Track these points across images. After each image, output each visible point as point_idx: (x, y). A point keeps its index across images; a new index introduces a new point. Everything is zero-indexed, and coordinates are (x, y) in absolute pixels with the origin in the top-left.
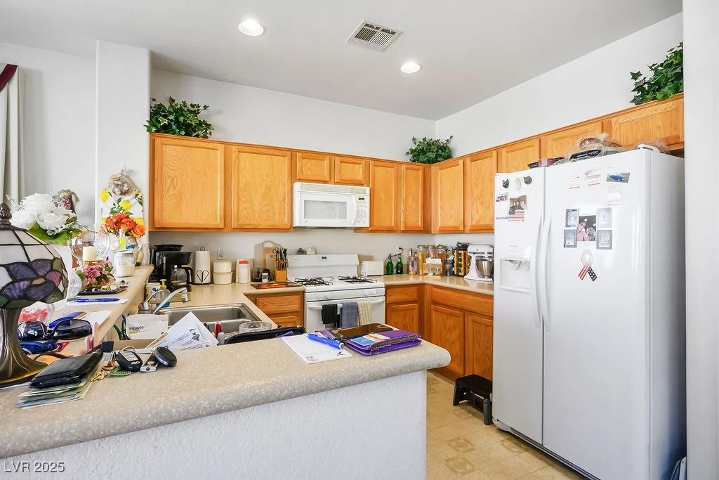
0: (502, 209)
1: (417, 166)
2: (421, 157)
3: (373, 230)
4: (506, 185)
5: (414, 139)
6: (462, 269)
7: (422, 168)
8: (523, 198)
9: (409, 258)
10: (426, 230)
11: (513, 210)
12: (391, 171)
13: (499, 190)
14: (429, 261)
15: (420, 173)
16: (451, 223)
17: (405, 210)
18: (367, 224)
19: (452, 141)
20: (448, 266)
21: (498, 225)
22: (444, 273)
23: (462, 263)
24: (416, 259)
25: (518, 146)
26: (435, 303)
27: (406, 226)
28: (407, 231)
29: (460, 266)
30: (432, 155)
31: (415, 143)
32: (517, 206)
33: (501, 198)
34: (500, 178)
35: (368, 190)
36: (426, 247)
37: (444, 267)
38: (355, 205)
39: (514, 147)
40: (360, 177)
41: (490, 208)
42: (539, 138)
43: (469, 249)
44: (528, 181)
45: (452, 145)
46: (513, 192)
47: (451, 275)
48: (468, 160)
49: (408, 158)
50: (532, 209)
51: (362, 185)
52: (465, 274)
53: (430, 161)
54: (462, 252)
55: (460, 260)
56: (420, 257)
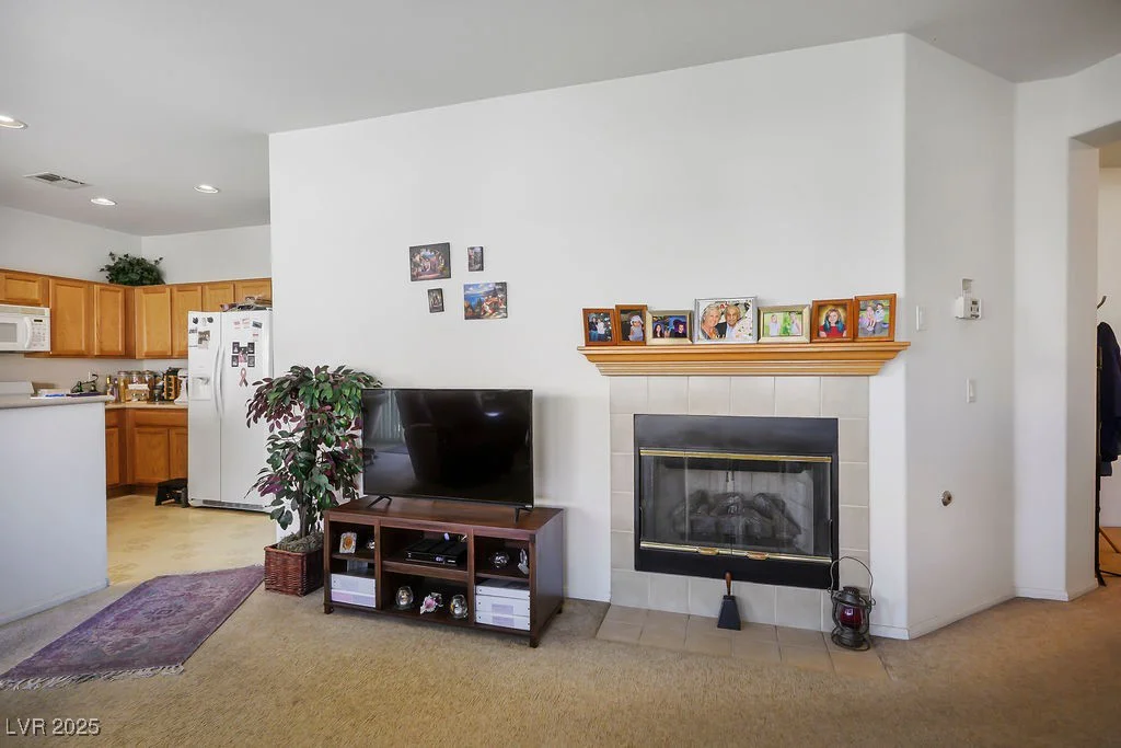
0: (193, 339)
1: (114, 287)
2: (121, 276)
3: (56, 353)
4: (196, 321)
5: (111, 254)
6: (173, 393)
7: (122, 290)
8: (208, 333)
9: (107, 386)
10: (128, 353)
11: (201, 340)
12: (81, 292)
13: (191, 326)
14: (131, 387)
15: (120, 296)
16: (158, 348)
17: (100, 333)
18: (46, 347)
19: (162, 262)
20: (156, 392)
21: (191, 351)
22: (151, 399)
23: (173, 387)
24: (117, 386)
25: (220, 286)
26: (138, 425)
27: (101, 350)
28: (103, 356)
29: (171, 390)
30: (135, 277)
31: (113, 259)
32: (204, 337)
33: (193, 331)
34: (192, 315)
35: (47, 311)
36: (129, 374)
37: (151, 393)
38: (29, 326)
39: (216, 286)
40: (36, 296)
41: (186, 338)
42: (234, 283)
43: (180, 374)
44: (210, 320)
45: (162, 266)
46: (201, 327)
47: (160, 400)
48: (175, 290)
49: (103, 277)
50: (213, 341)
51: (38, 305)
52: (176, 397)
53: (133, 283)
54: (172, 377)
55: (171, 385)
56: (122, 384)
